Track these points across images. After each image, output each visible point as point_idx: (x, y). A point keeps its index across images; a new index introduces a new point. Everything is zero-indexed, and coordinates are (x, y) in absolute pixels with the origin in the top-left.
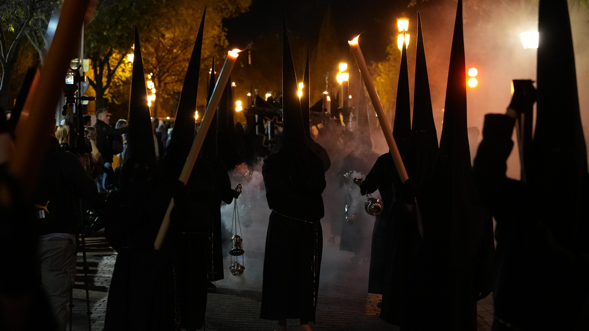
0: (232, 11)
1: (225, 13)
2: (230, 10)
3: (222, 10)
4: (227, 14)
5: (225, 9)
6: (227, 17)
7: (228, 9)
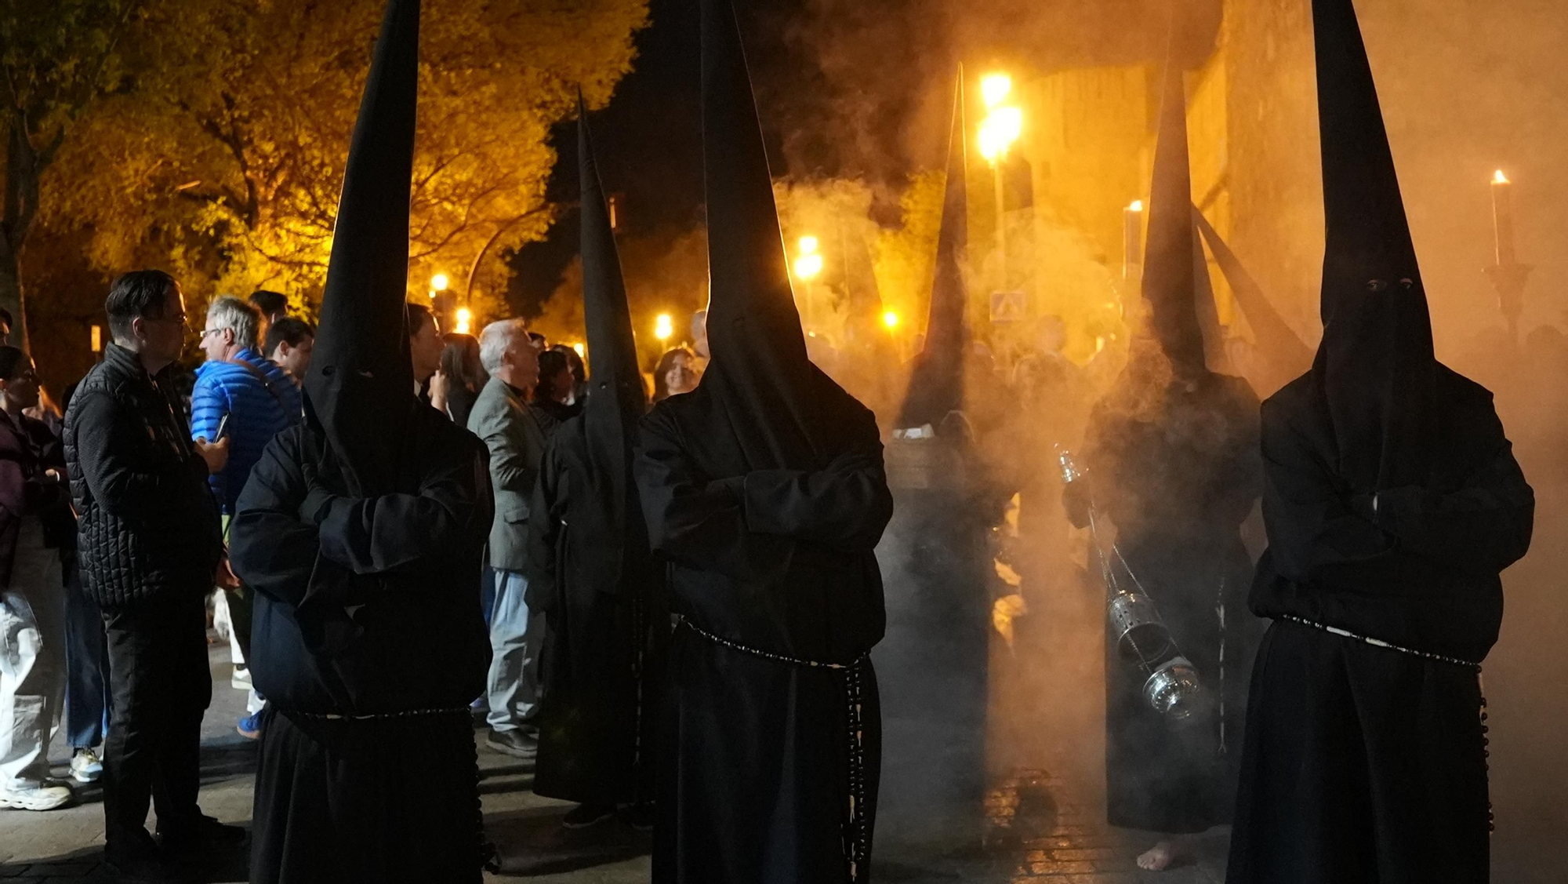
0: (569, 107)
1: (553, 110)
2: (565, 106)
3: (543, 105)
4: (557, 112)
5: (553, 102)
6: (557, 118)
7: (561, 102)
